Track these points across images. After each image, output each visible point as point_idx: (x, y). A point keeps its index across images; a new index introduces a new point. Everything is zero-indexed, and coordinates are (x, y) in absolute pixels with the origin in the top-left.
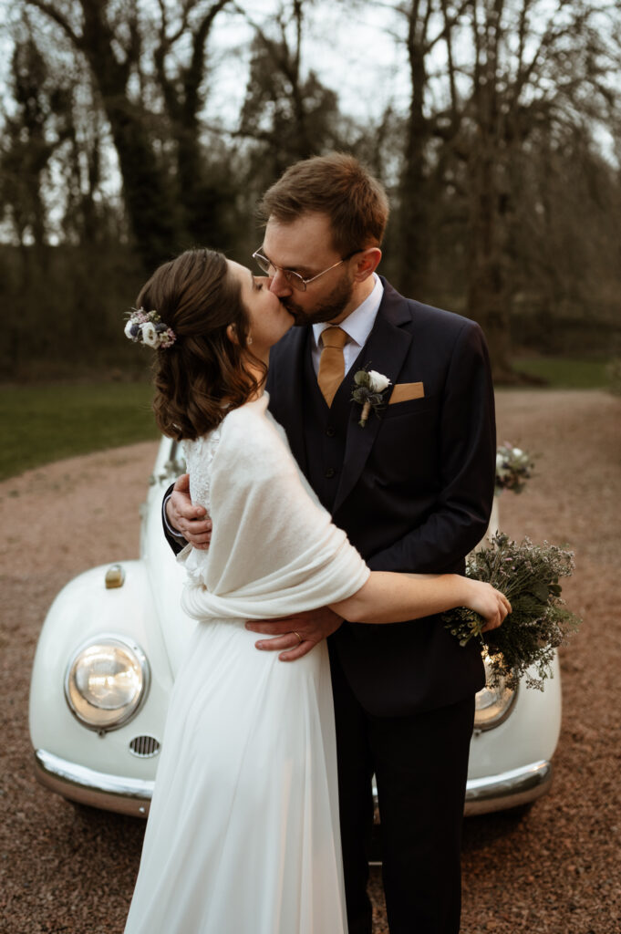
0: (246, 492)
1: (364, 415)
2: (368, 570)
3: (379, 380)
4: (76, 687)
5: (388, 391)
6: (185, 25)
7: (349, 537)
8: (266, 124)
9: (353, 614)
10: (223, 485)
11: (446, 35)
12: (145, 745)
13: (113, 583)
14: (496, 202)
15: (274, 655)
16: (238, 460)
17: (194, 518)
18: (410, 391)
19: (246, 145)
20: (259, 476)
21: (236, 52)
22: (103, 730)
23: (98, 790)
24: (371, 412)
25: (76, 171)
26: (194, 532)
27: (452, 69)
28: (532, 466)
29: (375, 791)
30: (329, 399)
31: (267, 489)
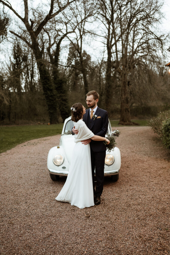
0: (81, 128)
1: (94, 119)
2: (94, 135)
3: (96, 116)
4: (55, 161)
5: (97, 117)
6: (55, 42)
7: (92, 132)
8: (73, 63)
9: (93, 139)
10: (79, 127)
11: (115, 44)
12: (64, 168)
13: (58, 148)
14: (127, 83)
15: (84, 144)
16: (80, 125)
17: (76, 131)
18: (99, 117)
19: (68, 69)
20: (83, 126)
21: (66, 47)
22: (58, 166)
23: (57, 173)
24: (95, 119)
25: (28, 75)
26: (76, 132)
27: (117, 51)
28: (120, 133)
29: (95, 172)
30: (91, 118)
31: (83, 127)
